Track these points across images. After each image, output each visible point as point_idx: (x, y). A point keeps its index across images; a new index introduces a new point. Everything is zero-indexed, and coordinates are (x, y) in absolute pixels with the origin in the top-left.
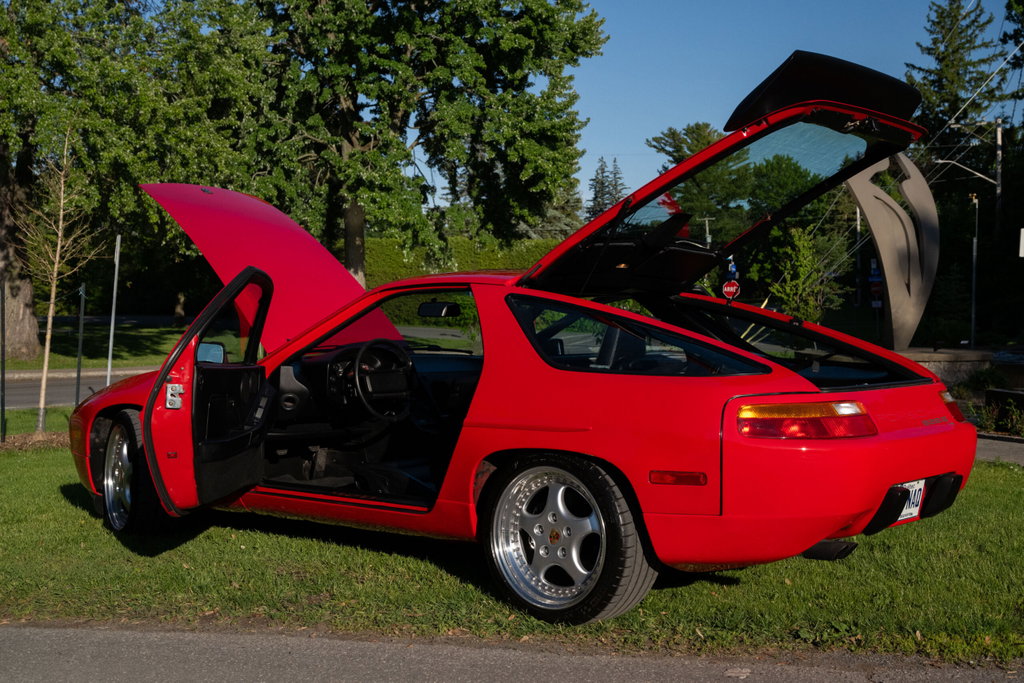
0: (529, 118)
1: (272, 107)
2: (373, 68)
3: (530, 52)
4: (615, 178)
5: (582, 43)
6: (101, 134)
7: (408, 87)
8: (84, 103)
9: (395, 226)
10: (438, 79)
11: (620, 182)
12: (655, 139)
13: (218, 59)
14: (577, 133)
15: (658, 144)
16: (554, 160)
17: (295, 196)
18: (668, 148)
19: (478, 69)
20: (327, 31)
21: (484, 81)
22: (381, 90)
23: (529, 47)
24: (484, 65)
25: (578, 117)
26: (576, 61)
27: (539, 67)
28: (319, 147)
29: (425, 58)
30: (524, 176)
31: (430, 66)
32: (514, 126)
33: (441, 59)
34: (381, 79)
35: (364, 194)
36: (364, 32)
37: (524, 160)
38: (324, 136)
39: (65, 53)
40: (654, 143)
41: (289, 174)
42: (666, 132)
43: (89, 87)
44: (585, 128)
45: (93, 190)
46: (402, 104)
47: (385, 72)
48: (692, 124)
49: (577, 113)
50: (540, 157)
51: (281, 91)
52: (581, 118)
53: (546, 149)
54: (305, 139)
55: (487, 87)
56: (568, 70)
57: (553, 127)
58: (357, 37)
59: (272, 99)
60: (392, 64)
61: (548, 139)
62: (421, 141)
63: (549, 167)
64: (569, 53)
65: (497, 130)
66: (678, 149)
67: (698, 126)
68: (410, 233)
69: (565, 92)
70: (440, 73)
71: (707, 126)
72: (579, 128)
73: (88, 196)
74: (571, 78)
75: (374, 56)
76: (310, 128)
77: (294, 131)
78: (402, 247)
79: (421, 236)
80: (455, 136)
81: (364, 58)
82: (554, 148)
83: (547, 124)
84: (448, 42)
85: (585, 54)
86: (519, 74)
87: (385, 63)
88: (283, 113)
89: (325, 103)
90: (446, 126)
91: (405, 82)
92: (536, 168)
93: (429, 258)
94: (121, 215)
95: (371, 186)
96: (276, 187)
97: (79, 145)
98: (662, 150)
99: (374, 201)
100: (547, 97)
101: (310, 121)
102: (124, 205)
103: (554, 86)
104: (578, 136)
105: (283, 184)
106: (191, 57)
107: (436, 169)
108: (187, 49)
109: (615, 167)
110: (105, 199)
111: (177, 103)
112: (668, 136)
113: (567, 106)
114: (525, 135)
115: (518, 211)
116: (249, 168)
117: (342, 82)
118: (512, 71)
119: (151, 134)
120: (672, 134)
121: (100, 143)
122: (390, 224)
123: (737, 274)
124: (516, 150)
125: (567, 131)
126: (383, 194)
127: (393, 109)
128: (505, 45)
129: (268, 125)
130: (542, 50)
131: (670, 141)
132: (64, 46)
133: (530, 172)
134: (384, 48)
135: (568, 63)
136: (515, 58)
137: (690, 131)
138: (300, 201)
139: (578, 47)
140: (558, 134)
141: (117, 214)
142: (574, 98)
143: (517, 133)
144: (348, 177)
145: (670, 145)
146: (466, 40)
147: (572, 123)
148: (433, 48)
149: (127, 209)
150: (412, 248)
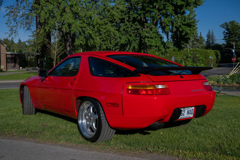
0: (185, 21)
1: (128, 21)
2: (149, 11)
3: (185, 5)
4: (212, 34)
5: (198, 3)
6: (85, 28)
7: (157, 15)
8: (82, 21)
9: (154, 46)
10: (163, 13)
11: (213, 35)
12: (222, 25)
13: (111, 10)
14: (196, 23)
15: (222, 26)
16: (190, 30)
17: (132, 40)
18: (225, 27)
19: (173, 10)
20: (139, 3)
21: (174, 12)
22: (151, 16)
23: (184, 4)
24: (174, 9)
25: (196, 20)
26: (196, 7)
27: (187, 9)
28: (138, 29)
29: (161, 8)
30: (183, 34)
31: (162, 10)
32: (181, 23)
33: (164, 8)
34: (151, 13)
35: (147, 39)
36: (147, 3)
37: (183, 30)
38: (139, 27)
39: (77, 11)
40: (221, 26)
41: (130, 35)
42: (224, 23)
43: (82, 17)
44: (198, 22)
45: (84, 40)
46: (155, 19)
47: (152, 12)
48: (231, 21)
49: (196, 19)
50: (187, 29)
51: (129, 17)
52: (197, 20)
53: (188, 28)
54: (134, 27)
55: (175, 14)
56: (194, 9)
57: (190, 22)
58: (145, 4)
59: (127, 19)
60: (153, 10)
61: (189, 25)
62: (160, 27)
63: (189, 32)
64: (195, 5)
65: (177, 24)
66: (227, 27)
67: (232, 22)
68: (157, 48)
69: (193, 14)
70: (164, 11)
71: (235, 21)
72: (196, 22)
73: (83, 41)
74: (195, 11)
75: (149, 8)
76: (135, 25)
77: (132, 26)
78: (156, 51)
79: (160, 48)
80: (167, 25)
81: (147, 9)
82: (190, 27)
83: (189, 22)
84: (166, 4)
85: (199, 5)
86: (182, 11)
87: (151, 10)
88: (129, 22)
89: (139, 19)
90: (165, 23)
91: (156, 14)
92: (186, 32)
93: (162, 53)
94: (90, 45)
95: (148, 37)
96: (128, 38)
97: (81, 30)
98: (224, 27)
99: (149, 41)
100: (189, 16)
101: (135, 24)
102: (91, 43)
103: (191, 13)
104: (196, 24)
105: (129, 37)
106: (106, 10)
107: (164, 33)
108: (104, 9)
109: (212, 32)
110: (87, 42)
111: (103, 20)
112: (225, 24)
113: (193, 17)
114: (183, 25)
115: (182, 42)
116: (122, 34)
117: (143, 14)
118: (180, 10)
119: (96, 27)
120: (226, 23)
121: (85, 29)
122: (153, 46)
123: (235, 56)
124: (181, 28)
125: (193, 23)
126: (151, 39)
127: (154, 20)
128: (179, 4)
129: (126, 25)
130: (188, 5)
131: (225, 25)
132: (77, 9)
133: (185, 33)
134: (151, 6)
135: (194, 7)
136: (181, 7)
137: (230, 23)
138: (133, 41)
139: (197, 4)
140: (191, 24)
141: (89, 45)
142: (195, 15)
143: (181, 24)
144: (143, 36)
145: (226, 26)
146: (170, 3)
147: (194, 21)
148: (163, 6)
149: (91, 44)
150: (158, 51)
